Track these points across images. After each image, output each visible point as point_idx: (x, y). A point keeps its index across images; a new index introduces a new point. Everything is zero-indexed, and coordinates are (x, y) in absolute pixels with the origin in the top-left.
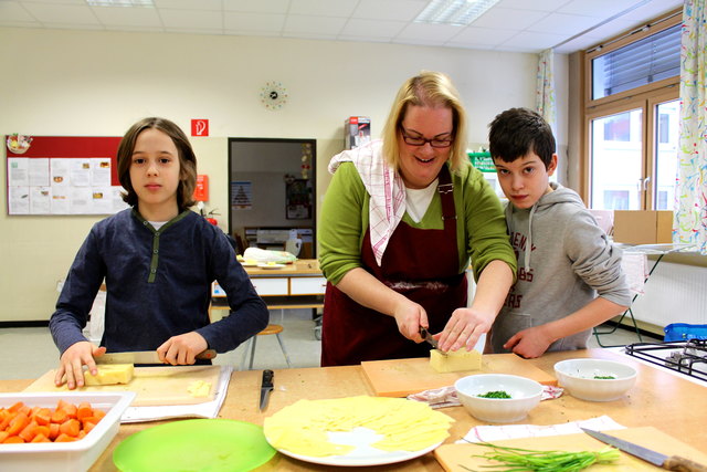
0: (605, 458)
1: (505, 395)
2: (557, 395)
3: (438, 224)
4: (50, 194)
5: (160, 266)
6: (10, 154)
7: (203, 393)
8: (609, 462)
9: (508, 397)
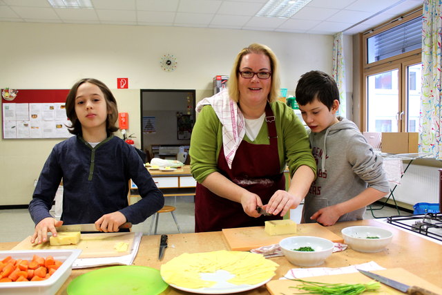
0: (371, 288)
1: (310, 249)
2: (343, 249)
3: (266, 141)
4: (30, 126)
5: (96, 170)
6: (4, 101)
7: (124, 250)
8: (374, 290)
9: (312, 250)
